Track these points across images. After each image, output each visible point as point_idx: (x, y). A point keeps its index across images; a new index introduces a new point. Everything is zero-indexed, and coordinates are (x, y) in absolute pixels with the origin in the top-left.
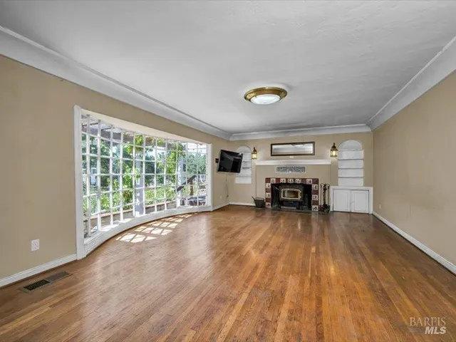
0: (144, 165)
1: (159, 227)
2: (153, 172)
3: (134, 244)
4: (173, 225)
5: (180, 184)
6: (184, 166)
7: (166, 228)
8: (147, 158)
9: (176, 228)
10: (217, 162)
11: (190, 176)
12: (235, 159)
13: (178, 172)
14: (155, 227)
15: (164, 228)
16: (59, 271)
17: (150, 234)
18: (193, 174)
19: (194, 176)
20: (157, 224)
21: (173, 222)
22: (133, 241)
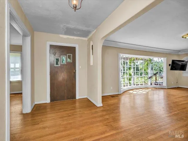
0: (135, 68)
1: (141, 91)
2: (139, 70)
3: (133, 94)
4: (147, 91)
5: (150, 76)
6: (152, 68)
7: (144, 91)
8: (137, 66)
9: (148, 92)
10: (170, 66)
11: (155, 72)
12: (182, 64)
13: (149, 71)
14: (140, 90)
15: (143, 91)
16: (116, 95)
17: (138, 92)
18: (157, 72)
19: (157, 73)
20: (141, 90)
21: (147, 90)
22: (133, 93)
